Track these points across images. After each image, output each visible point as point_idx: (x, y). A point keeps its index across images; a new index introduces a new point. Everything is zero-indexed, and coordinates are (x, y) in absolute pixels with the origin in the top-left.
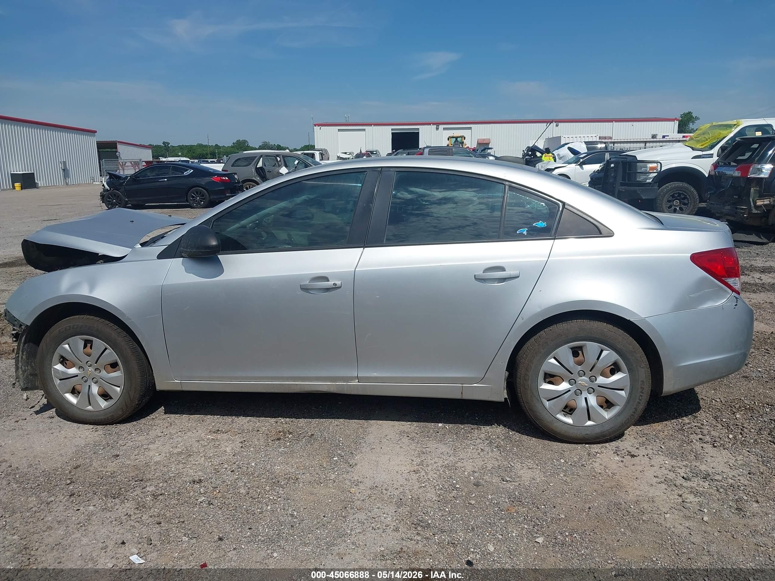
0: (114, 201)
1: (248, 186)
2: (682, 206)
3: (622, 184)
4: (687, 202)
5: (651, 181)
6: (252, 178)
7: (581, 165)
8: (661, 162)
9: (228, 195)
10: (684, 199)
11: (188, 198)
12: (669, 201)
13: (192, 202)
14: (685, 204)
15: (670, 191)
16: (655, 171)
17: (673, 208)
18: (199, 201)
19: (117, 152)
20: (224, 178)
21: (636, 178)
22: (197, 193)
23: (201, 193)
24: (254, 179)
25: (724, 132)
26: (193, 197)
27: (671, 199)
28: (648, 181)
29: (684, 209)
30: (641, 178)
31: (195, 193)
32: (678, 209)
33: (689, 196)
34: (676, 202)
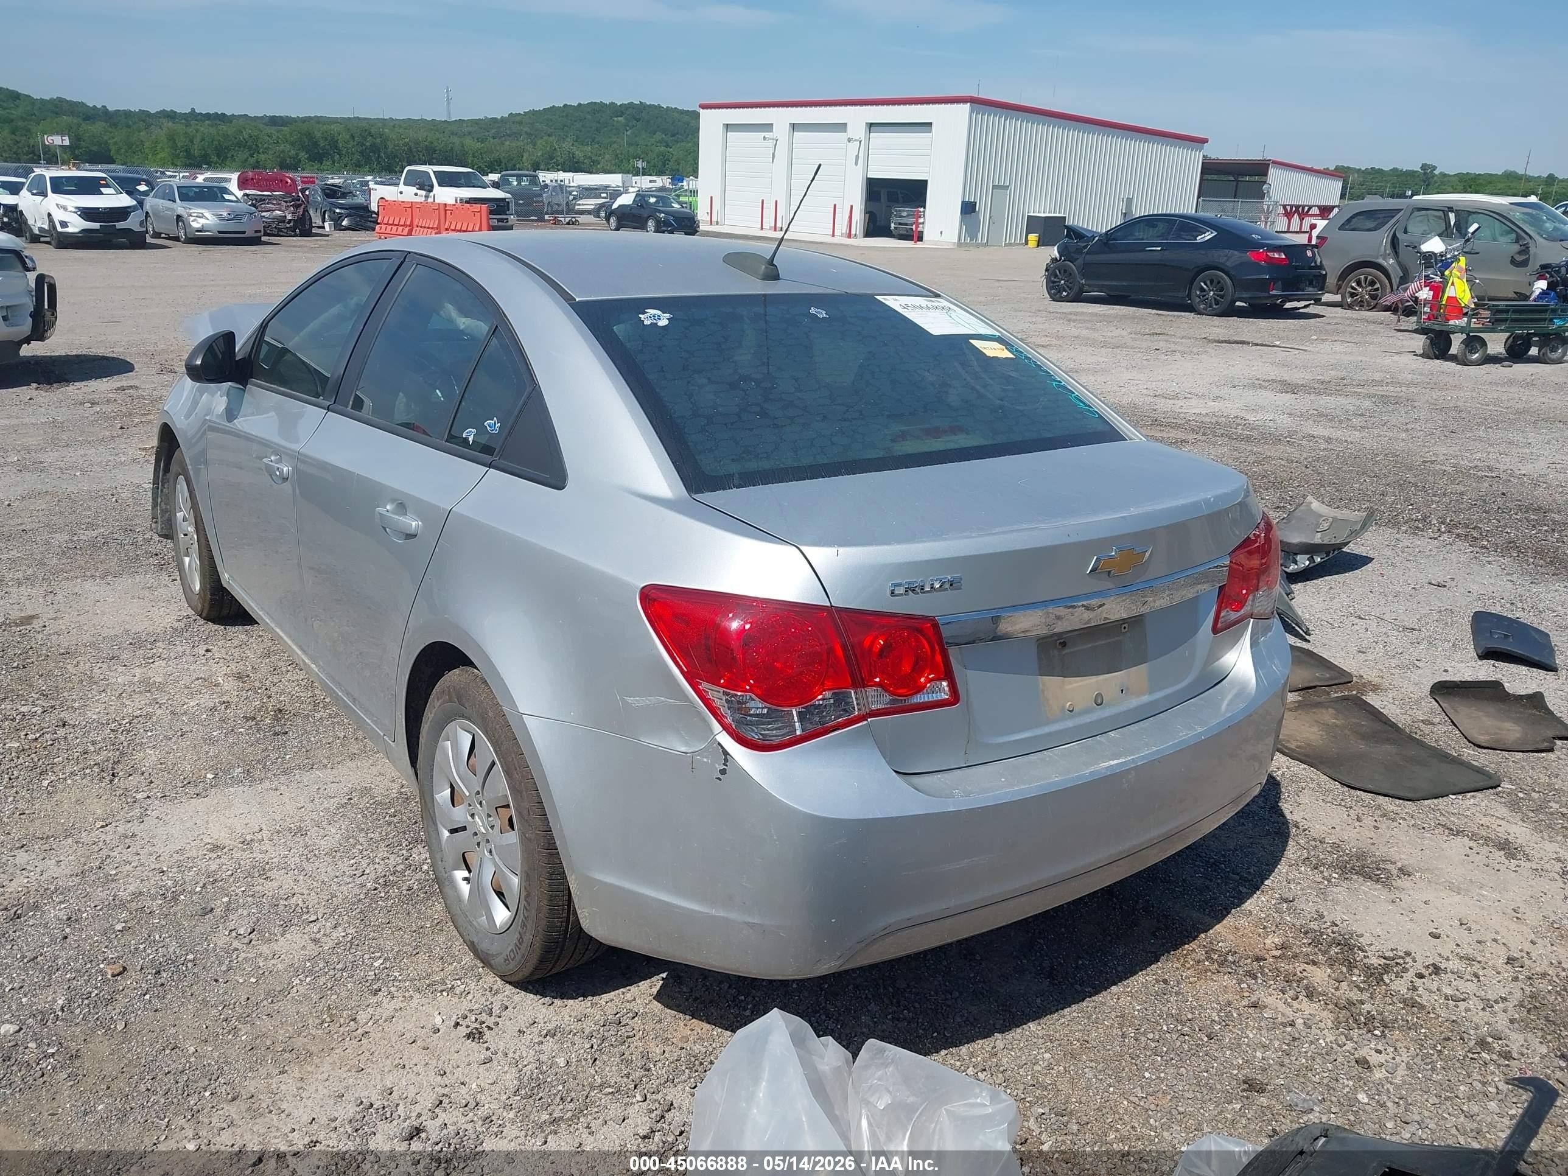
0: (1063, 282)
1: (1362, 277)
6: (1377, 258)
9: (1274, 292)
11: (1193, 291)
13: (1198, 300)
18: (1213, 300)
19: (1265, 182)
20: (1276, 256)
22: (1212, 282)
23: (1219, 282)
24: (1381, 261)
26: (1202, 290)
31: (1208, 283)
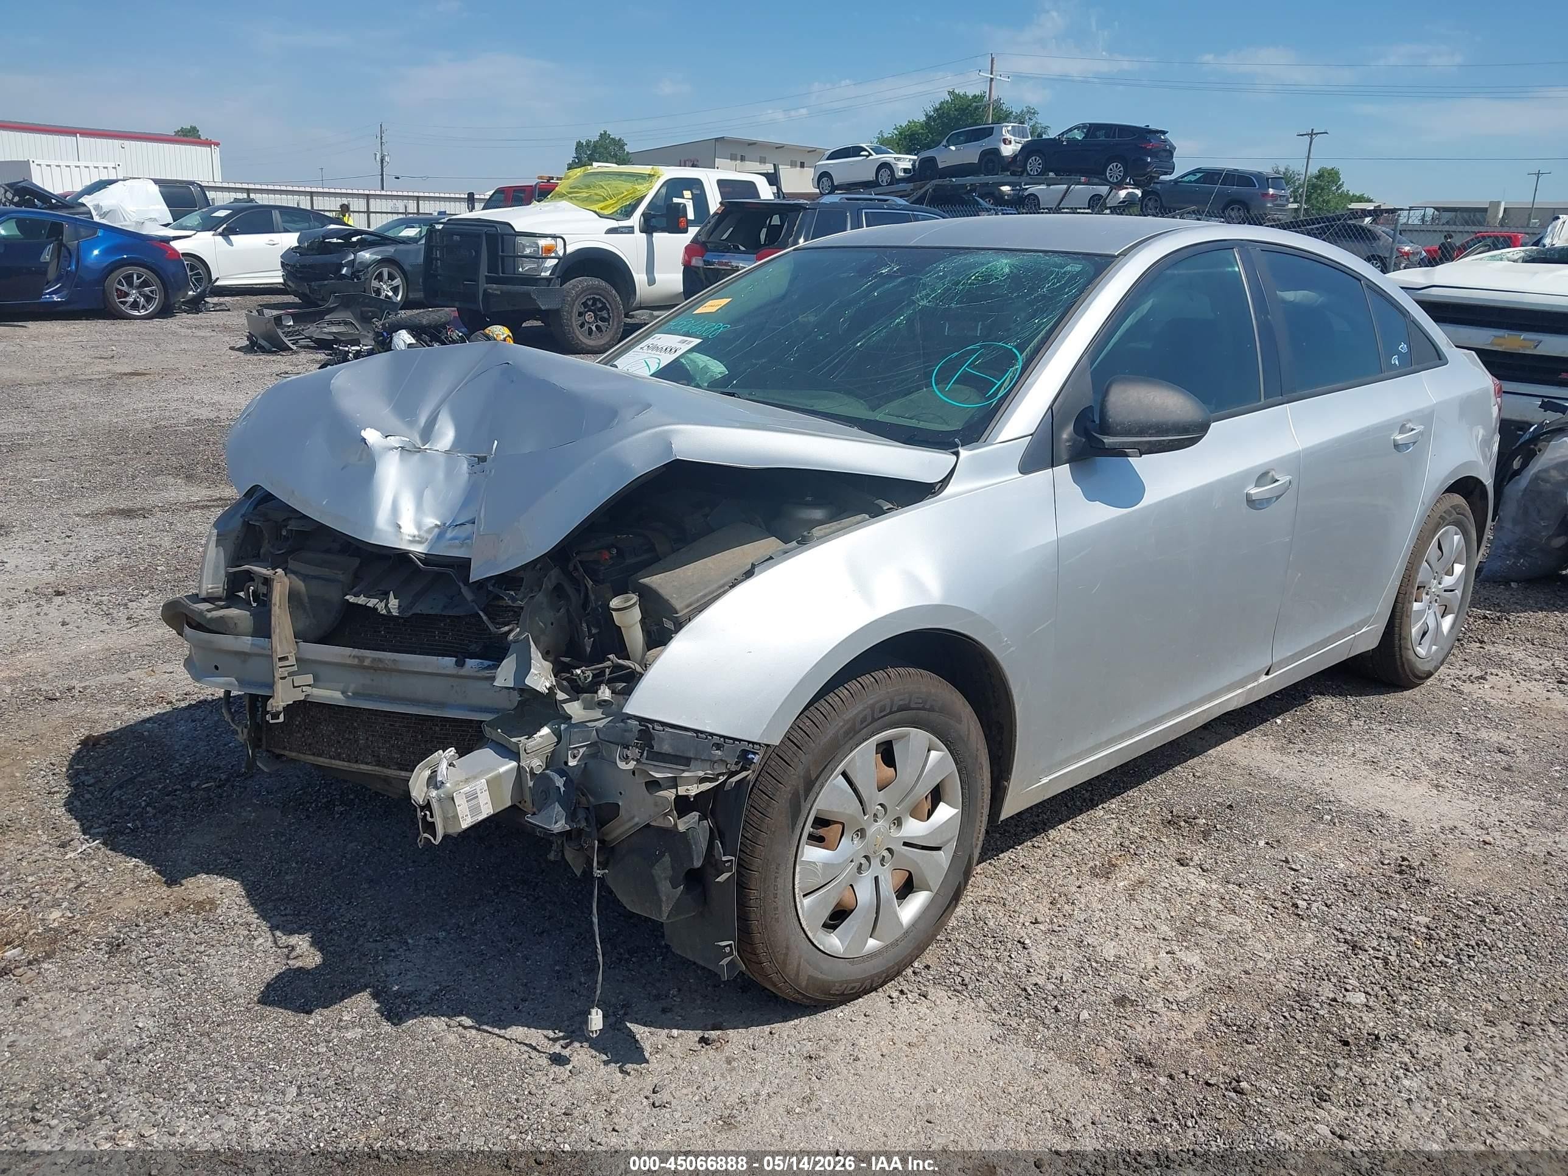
2: (600, 323)
3: (489, 280)
4: (606, 316)
5: (548, 273)
7: (225, 234)
8: (564, 236)
10: (601, 310)
12: (580, 314)
14: (603, 320)
15: (582, 293)
16: (553, 255)
17: (586, 327)
21: (515, 268)
25: (641, 188)
27: (582, 309)
28: (543, 274)
29: (604, 329)
30: (524, 268)
32: (594, 328)
33: (610, 304)
34: (589, 317)
